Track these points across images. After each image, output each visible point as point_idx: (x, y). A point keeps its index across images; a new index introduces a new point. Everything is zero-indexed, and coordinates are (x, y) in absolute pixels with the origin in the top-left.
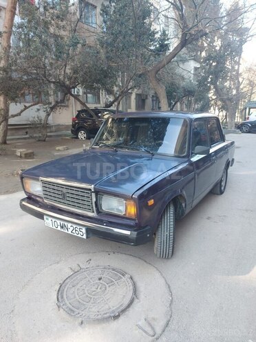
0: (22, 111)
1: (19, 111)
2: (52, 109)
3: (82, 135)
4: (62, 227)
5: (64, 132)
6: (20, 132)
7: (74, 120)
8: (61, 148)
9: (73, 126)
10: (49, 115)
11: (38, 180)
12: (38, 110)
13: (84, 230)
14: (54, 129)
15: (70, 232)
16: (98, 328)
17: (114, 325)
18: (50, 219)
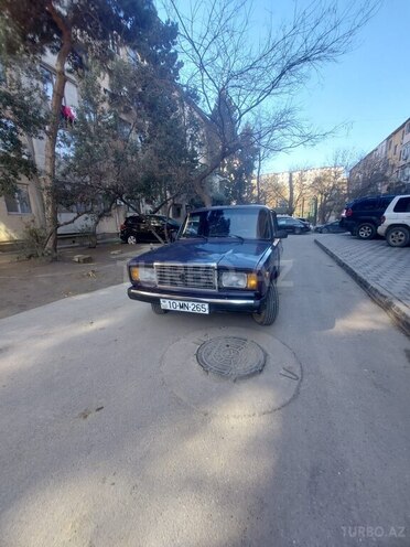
0: (75, 219)
1: (72, 219)
2: (100, 217)
3: (132, 240)
4: (181, 307)
5: (115, 239)
6: (68, 241)
7: (122, 227)
8: (116, 252)
9: (122, 232)
10: (97, 223)
11: (152, 267)
12: (87, 219)
13: (207, 306)
14: (99, 237)
15: (190, 310)
16: (250, 381)
17: (261, 377)
18: (167, 301)
